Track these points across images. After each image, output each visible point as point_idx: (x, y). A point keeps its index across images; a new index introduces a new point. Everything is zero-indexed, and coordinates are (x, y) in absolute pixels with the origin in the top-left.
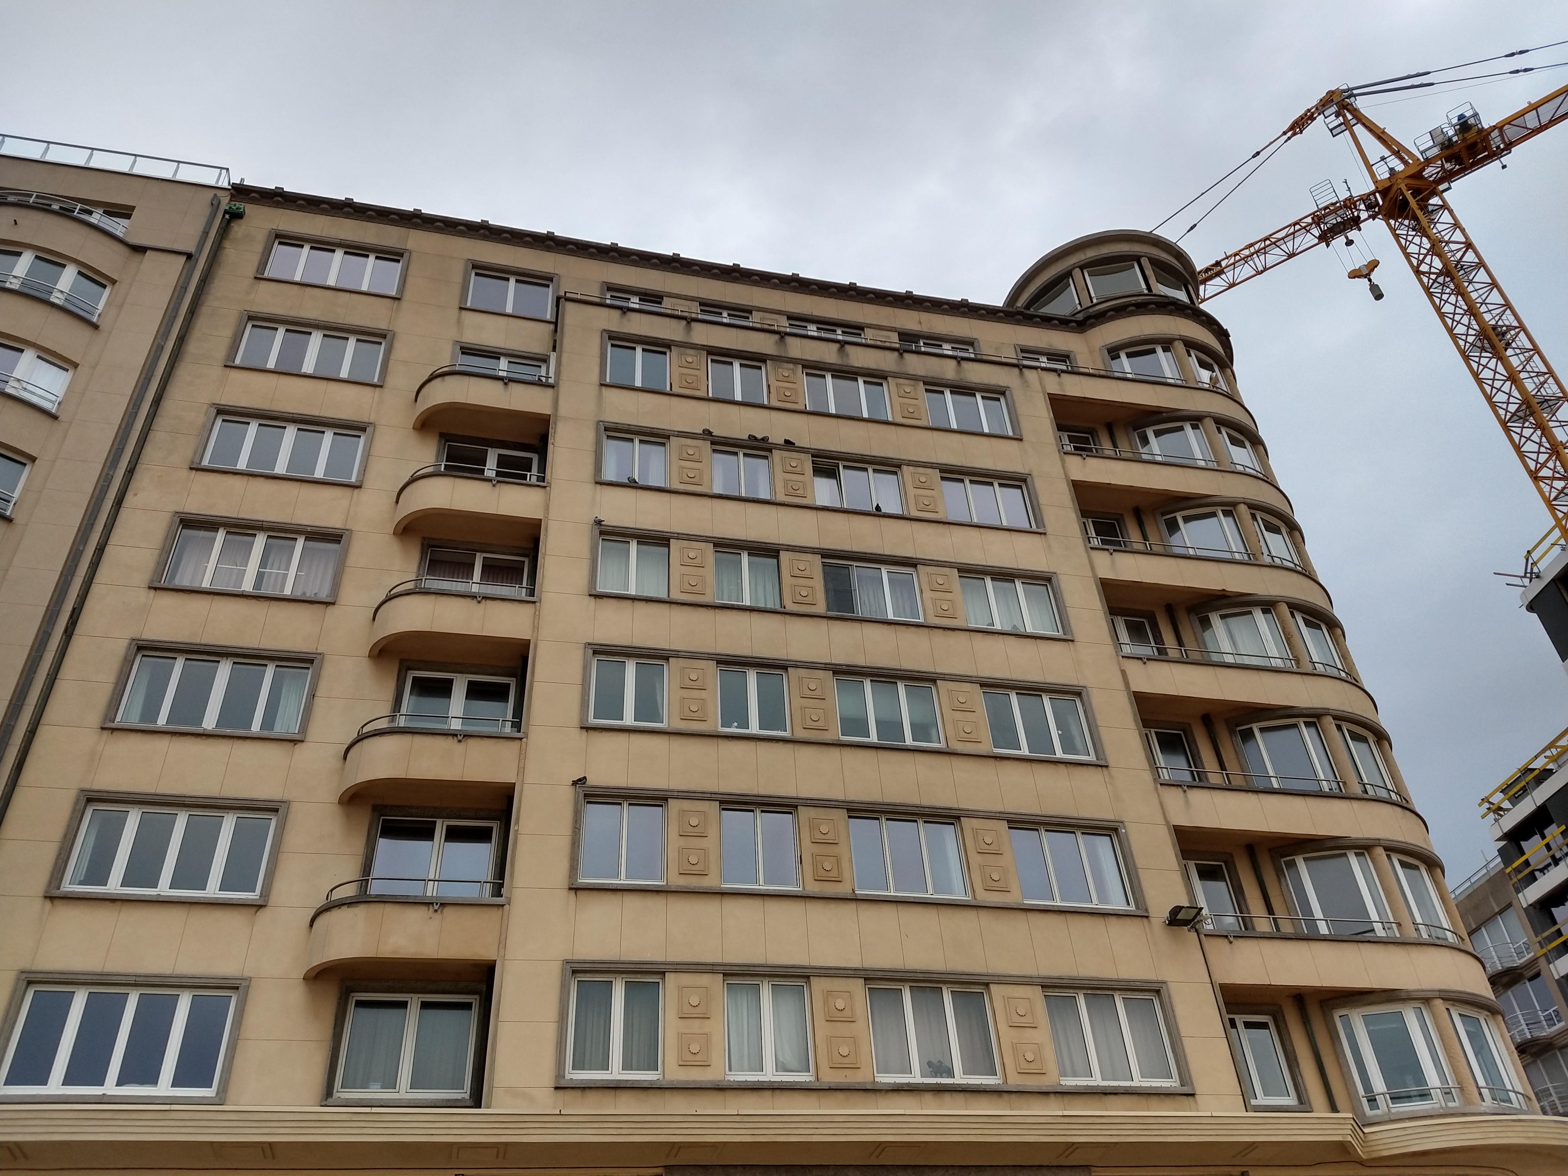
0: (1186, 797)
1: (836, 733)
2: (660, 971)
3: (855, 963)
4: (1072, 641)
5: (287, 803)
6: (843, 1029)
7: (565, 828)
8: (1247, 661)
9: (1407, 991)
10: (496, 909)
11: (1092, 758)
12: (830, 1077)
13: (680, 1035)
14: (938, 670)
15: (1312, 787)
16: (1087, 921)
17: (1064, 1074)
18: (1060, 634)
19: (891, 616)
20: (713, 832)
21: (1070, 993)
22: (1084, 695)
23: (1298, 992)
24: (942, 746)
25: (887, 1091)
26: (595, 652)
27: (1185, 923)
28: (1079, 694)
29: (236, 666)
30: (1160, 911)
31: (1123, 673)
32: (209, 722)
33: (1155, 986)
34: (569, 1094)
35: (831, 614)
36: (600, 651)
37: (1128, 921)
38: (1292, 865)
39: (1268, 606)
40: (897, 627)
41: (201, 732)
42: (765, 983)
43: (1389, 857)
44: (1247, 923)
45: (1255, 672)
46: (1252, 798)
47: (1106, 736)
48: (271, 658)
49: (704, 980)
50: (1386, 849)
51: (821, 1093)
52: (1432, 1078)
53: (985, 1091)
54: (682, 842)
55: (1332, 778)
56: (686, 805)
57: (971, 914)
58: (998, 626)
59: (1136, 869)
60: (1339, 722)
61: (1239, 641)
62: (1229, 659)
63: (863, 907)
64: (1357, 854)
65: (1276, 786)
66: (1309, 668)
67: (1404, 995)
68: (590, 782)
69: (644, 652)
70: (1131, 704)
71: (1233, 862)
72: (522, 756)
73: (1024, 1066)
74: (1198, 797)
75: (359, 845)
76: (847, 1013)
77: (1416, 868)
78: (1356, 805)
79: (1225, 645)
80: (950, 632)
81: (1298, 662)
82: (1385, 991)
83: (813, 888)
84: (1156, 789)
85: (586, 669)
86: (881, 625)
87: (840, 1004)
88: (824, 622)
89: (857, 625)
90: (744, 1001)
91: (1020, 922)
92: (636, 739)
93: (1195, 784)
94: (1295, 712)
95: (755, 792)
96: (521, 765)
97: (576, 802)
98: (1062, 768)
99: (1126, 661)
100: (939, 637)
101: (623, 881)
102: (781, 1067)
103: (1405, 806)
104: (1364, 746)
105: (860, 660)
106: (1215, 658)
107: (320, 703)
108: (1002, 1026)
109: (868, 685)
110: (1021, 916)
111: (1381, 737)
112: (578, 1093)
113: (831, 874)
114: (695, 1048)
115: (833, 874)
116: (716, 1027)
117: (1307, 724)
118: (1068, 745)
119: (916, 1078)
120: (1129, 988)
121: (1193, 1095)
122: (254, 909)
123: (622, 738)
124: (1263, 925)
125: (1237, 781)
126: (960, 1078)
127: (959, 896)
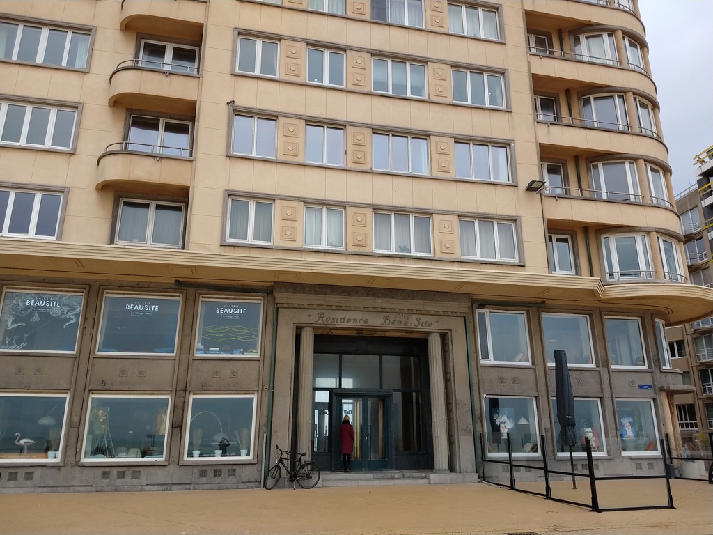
0: (549, 129)
1: (370, 88)
2: (273, 199)
3: (369, 202)
4: (504, 44)
5: (83, 104)
6: (361, 230)
7: (224, 126)
8: (594, 60)
9: (640, 227)
10: (188, 162)
11: (504, 108)
12: (351, 249)
13: (282, 227)
14: (430, 56)
15: (614, 128)
16: (486, 187)
17: (463, 254)
18: (499, 40)
19: (407, 24)
20: (301, 135)
21: (472, 219)
22: (506, 74)
23: (585, 225)
24: (426, 98)
25: (378, 256)
26: (239, 34)
27: (536, 189)
28: (503, 74)
29: (51, 31)
30: (524, 183)
31: (529, 63)
32: (40, 60)
33: (514, 218)
34: (227, 248)
35: (372, 20)
36: (242, 33)
37: (507, 188)
38: (596, 167)
39: (611, 32)
40: (410, 30)
41: (35, 64)
42: (324, 208)
43: (645, 164)
44: (567, 191)
45: (597, 67)
46: (583, 131)
47: (513, 96)
48: (70, 28)
49: (295, 204)
50: (645, 161)
51: (347, 256)
52: (643, 267)
53: (424, 259)
54: (285, 139)
55: (625, 124)
56: (288, 120)
57: (429, 183)
58: (465, 34)
59: (516, 163)
60: (635, 96)
61: (592, 51)
62: (585, 59)
63: (375, 176)
64: (630, 163)
65: (596, 126)
66: (625, 66)
67: (638, 229)
68: (236, 103)
69: (266, 35)
70: (530, 80)
71: (566, 164)
72: (200, 87)
73: (444, 249)
74: (555, 129)
75: (120, 127)
76: (363, 223)
77: (658, 172)
78: (635, 138)
79: (585, 52)
80: (439, 35)
81: (621, 63)
82: (629, 227)
83: (351, 166)
84: (534, 124)
85: (234, 43)
86: (401, 29)
87: (360, 219)
88: (369, 25)
89: (387, 28)
90: (313, 215)
91: (453, 186)
92: (261, 83)
93: (555, 123)
94: (614, 89)
95: (324, 117)
96: (200, 91)
97: (229, 114)
98: (487, 112)
99: (531, 56)
100: (432, 37)
101: (254, 155)
102: (329, 244)
103: (660, 141)
104: (646, 111)
105: (387, 48)
106: (578, 58)
107: (96, 53)
108: (436, 232)
109: (390, 62)
110: (454, 184)
111: (655, 106)
112: (232, 248)
113: (360, 160)
114: (288, 233)
115: (362, 160)
116: (299, 225)
117: (619, 96)
118: (493, 100)
119: (393, 252)
120: (500, 218)
121: (524, 266)
122: (69, 155)
123: (254, 82)
124: (575, 193)
125: (577, 123)
126: (413, 253)
127: (425, 173)
